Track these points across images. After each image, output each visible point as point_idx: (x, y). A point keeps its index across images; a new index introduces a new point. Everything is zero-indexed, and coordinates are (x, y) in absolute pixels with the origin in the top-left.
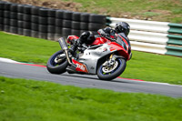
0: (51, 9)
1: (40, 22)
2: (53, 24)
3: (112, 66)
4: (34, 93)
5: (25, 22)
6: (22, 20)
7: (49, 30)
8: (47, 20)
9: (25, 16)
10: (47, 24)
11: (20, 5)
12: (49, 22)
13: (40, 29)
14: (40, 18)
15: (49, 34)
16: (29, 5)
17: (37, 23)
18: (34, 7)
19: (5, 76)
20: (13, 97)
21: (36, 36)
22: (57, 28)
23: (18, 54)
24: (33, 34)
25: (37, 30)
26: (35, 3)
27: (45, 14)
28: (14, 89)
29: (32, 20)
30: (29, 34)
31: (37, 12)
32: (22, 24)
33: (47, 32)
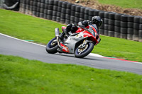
0: (130, 16)
1: (121, 25)
2: (132, 27)
3: (84, 48)
4: (117, 80)
5: (109, 26)
6: (107, 24)
7: (128, 32)
8: (127, 24)
9: (110, 21)
10: (127, 27)
11: (106, 13)
12: (129, 26)
13: (121, 31)
14: (122, 22)
15: (128, 35)
16: (113, 12)
17: (119, 26)
18: (117, 14)
19: (94, 67)
20: (100, 84)
21: (118, 36)
22: (135, 31)
23: (104, 50)
24: (116, 35)
25: (119, 32)
26: (118, 11)
27: (125, 19)
28: (101, 78)
29: (116, 24)
30: (113, 35)
31: (119, 18)
32: (107, 27)
33: (127, 34)
